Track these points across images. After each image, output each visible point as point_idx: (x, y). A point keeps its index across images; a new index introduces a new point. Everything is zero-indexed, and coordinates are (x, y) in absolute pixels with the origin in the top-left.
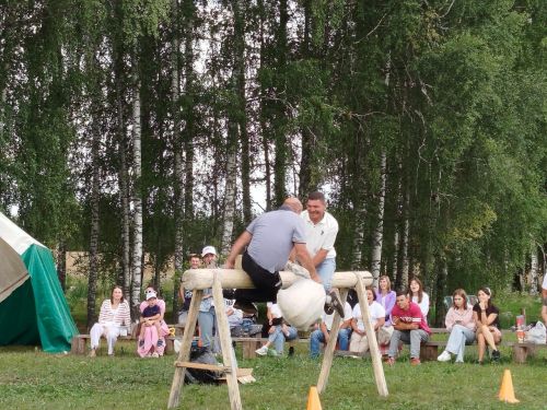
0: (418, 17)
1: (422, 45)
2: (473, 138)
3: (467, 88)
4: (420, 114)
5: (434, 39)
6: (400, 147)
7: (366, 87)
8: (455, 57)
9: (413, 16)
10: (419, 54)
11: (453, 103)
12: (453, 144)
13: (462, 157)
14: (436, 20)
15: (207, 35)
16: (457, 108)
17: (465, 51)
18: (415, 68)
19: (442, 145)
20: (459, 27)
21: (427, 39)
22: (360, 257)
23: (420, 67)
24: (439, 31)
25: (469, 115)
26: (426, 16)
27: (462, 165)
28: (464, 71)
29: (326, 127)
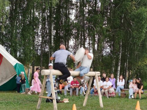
0: (130, 3)
1: (131, 11)
2: (145, 37)
3: (143, 23)
4: (130, 30)
5: (134, 9)
6: (125, 39)
7: (115, 22)
8: (140, 14)
9: (129, 3)
10: (130, 14)
11: (139, 27)
12: (139, 38)
13: (142, 42)
14: (135, 4)
15: (75, 8)
16: (140, 28)
17: (143, 12)
18: (129, 17)
19: (136, 39)
20: (142, 6)
21: (132, 9)
22: (114, 69)
23: (130, 17)
24: (136, 7)
25: (144, 30)
26: (132, 3)
27: (142, 44)
28: (142, 18)
29: (104, 33)
